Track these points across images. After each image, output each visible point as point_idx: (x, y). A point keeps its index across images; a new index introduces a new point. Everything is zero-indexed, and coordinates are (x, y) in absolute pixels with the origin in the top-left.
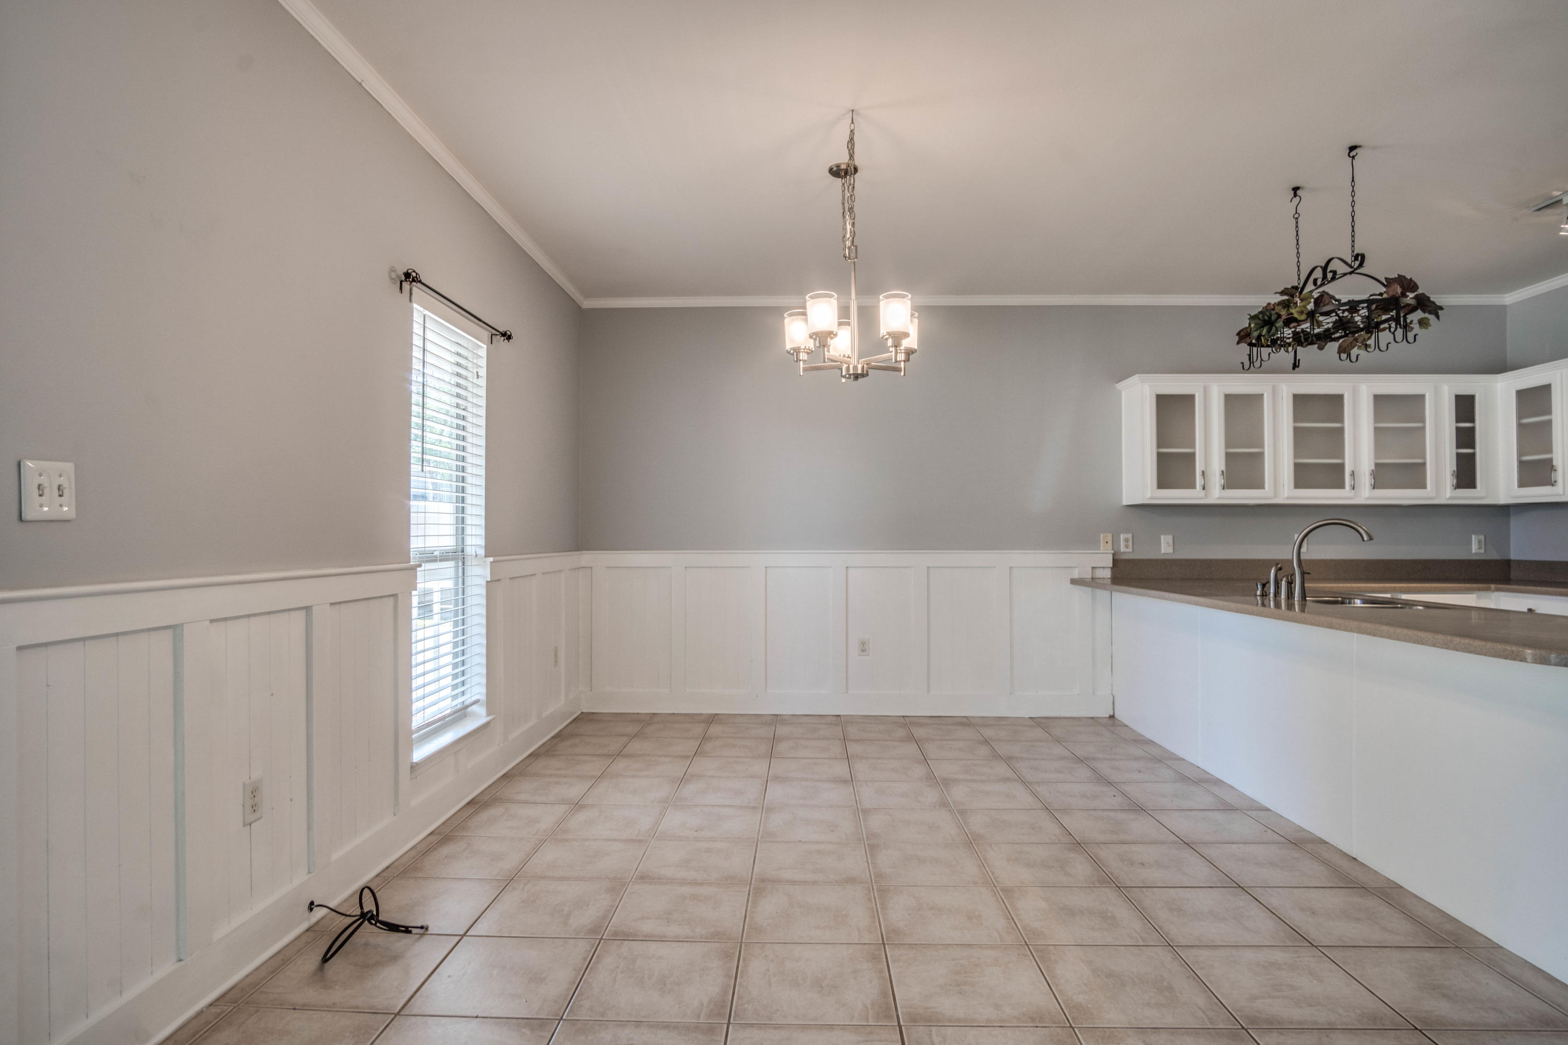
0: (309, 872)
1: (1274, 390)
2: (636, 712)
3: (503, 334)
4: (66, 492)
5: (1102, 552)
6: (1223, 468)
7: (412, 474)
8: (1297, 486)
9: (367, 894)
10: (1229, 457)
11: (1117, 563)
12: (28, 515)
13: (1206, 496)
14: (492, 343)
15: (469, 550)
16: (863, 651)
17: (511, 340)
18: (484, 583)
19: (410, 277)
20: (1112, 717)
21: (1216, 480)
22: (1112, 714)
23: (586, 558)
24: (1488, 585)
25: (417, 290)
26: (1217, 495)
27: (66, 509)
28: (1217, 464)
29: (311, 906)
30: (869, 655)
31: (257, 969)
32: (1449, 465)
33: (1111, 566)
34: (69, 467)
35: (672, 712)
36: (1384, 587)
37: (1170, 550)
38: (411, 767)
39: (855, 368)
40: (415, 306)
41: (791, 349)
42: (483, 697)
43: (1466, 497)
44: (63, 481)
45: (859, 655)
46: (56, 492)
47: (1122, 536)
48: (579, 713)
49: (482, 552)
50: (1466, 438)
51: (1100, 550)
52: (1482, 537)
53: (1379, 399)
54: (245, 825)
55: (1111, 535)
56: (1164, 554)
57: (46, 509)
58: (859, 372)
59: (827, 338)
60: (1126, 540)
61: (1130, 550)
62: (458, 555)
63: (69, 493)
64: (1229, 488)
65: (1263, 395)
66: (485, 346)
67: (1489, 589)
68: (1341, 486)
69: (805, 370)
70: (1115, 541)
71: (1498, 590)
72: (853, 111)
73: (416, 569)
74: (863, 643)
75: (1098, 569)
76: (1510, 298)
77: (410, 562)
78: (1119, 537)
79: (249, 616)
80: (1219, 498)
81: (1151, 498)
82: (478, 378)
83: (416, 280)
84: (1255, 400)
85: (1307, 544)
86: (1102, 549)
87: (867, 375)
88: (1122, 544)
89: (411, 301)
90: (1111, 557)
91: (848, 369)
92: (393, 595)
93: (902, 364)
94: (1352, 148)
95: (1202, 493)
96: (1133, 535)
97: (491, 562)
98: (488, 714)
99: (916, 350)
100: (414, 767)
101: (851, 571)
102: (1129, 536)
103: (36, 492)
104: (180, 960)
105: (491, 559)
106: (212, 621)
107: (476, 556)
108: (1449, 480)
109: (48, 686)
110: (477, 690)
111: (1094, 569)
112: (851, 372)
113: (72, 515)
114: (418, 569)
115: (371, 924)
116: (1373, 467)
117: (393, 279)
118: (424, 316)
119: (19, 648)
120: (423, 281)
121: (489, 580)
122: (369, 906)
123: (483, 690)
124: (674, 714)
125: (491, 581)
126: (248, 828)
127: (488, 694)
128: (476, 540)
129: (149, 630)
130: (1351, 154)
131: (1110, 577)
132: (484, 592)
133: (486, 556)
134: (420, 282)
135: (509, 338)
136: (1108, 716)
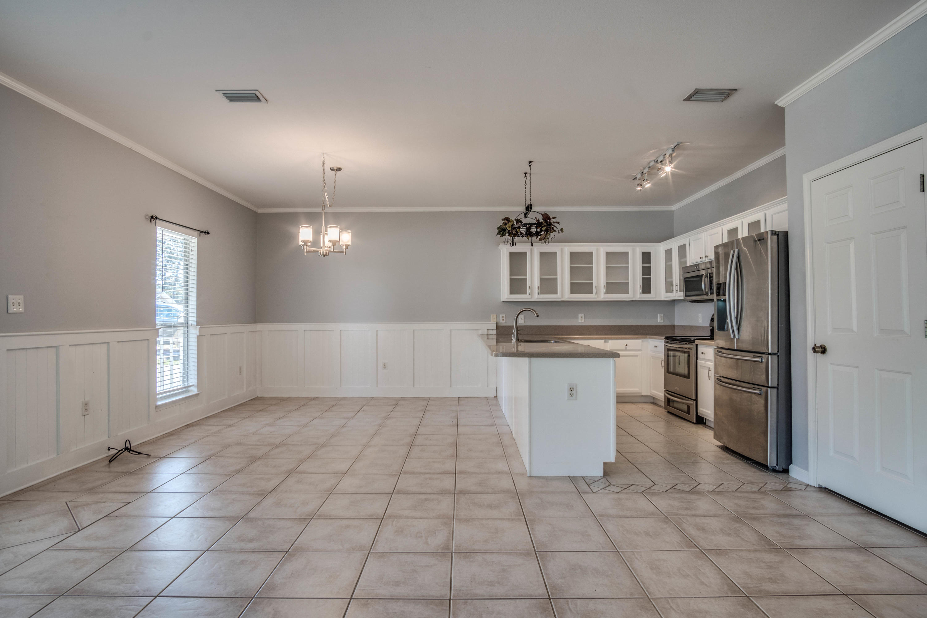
0: (109, 437)
1: (562, 250)
2: (282, 396)
3: (205, 232)
4: (21, 304)
5: (492, 322)
6: (539, 285)
7: (157, 293)
8: (572, 293)
9: (128, 442)
10: (542, 280)
11: (498, 327)
12: (10, 311)
13: (532, 298)
14: (200, 236)
15: (190, 323)
16: (385, 368)
17: (209, 235)
18: (196, 336)
19: (153, 218)
20: (496, 397)
21: (536, 290)
22: (496, 395)
23: (259, 326)
24: (646, 336)
25: (158, 221)
26: (536, 297)
27: (21, 309)
28: (537, 283)
29: (109, 449)
30: (387, 370)
31: (86, 465)
32: (639, 283)
33: (495, 329)
34: (22, 297)
35: (298, 396)
36: (601, 337)
37: (523, 322)
38: (156, 406)
39: (323, 252)
40: (158, 227)
41: (301, 245)
42: (196, 384)
43: (647, 297)
44: (20, 301)
45: (383, 370)
46: (18, 305)
47: (501, 316)
48: (256, 396)
49: (195, 324)
50: (646, 271)
51: (491, 322)
52: (662, 315)
53: (608, 254)
54: (82, 416)
55: (496, 315)
56: (520, 323)
57: (15, 310)
58: (325, 254)
59: (307, 242)
60: (503, 317)
61: (504, 322)
62: (186, 325)
63: (22, 305)
64: (541, 294)
65: (557, 252)
66: (196, 238)
67: (646, 338)
68: (591, 293)
69: (306, 252)
70: (498, 317)
71: (650, 338)
72: (324, 153)
73: (158, 330)
74: (384, 365)
75: (489, 331)
76: (674, 208)
77: (156, 327)
78: (500, 316)
79: (84, 345)
80: (537, 298)
81: (507, 299)
82: (192, 252)
83: (156, 218)
84: (554, 255)
85: (584, 318)
86: (492, 321)
87: (329, 255)
88: (501, 319)
89: (155, 226)
90: (495, 325)
91: (320, 253)
92: (147, 340)
93: (345, 250)
94: (530, 162)
95: (530, 296)
96: (506, 315)
97: (199, 328)
98: (198, 391)
99: (350, 245)
100: (157, 407)
101: (379, 332)
102: (504, 315)
103: (12, 305)
104: (58, 455)
105: (199, 326)
106: (70, 345)
107: (191, 325)
108: (639, 290)
109: (16, 362)
110: (193, 380)
111: (488, 330)
112: (322, 254)
113: (23, 311)
114: (159, 330)
115: (128, 452)
116: (605, 284)
117: (147, 219)
118: (163, 230)
119: (8, 350)
120: (159, 218)
121: (198, 335)
122: (128, 445)
123: (196, 381)
124: (299, 397)
125: (199, 336)
126: (84, 417)
127: (198, 383)
128: (193, 319)
129: (48, 347)
130: (530, 164)
131: (495, 334)
132: (196, 340)
133: (197, 325)
134: (158, 219)
135: (208, 233)
136: (494, 396)
